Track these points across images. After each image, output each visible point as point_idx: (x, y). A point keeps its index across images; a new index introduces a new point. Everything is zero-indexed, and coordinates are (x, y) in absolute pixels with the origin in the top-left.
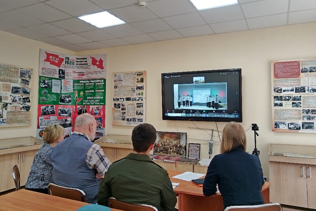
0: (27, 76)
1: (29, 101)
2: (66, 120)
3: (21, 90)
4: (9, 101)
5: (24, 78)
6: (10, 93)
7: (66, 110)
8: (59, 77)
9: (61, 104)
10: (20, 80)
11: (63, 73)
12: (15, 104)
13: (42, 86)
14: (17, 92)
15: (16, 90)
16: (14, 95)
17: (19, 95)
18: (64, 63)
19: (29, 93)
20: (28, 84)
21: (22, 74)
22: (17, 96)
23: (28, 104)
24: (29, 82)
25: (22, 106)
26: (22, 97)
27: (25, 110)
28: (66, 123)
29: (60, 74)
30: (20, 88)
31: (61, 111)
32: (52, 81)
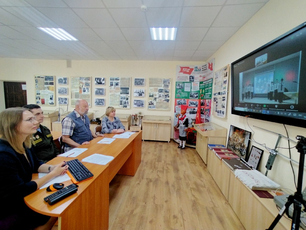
0: (168, 83)
1: (169, 97)
2: (194, 109)
3: (164, 91)
4: (157, 96)
5: (166, 84)
6: (158, 92)
7: (195, 103)
8: (190, 81)
9: (191, 99)
10: (163, 85)
11: (193, 78)
12: (160, 98)
13: (177, 88)
14: (161, 92)
15: (161, 91)
16: (160, 93)
17: (163, 93)
18: (193, 71)
19: (169, 92)
20: (168, 87)
21: (165, 82)
22: (162, 94)
23: (168, 98)
24: (168, 86)
25: (164, 99)
26: (164, 95)
27: (166, 102)
28: (194, 111)
29: (190, 79)
30: (163, 90)
31: (191, 103)
32: (184, 84)
